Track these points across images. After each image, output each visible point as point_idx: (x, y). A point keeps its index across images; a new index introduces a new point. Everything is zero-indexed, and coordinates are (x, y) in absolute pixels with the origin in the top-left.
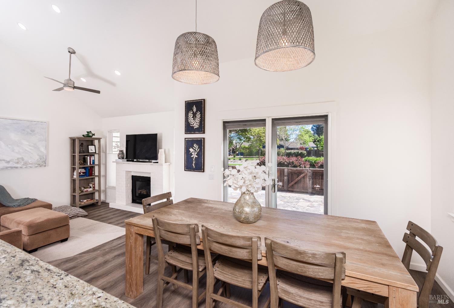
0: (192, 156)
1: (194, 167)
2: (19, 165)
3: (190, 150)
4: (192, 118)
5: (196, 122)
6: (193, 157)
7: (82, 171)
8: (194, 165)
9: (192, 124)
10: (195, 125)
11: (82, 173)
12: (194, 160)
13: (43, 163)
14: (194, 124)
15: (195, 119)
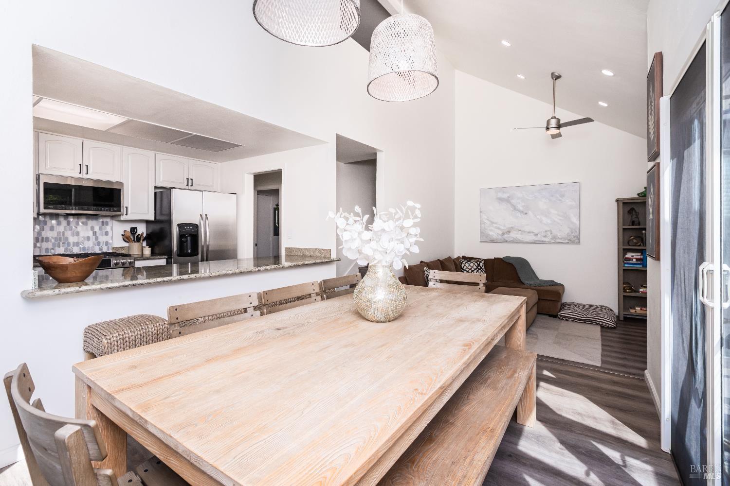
2: (546, 240)
5: (652, 124)
7: (635, 257)
9: (650, 131)
11: (634, 260)
13: (575, 238)
15: (652, 116)
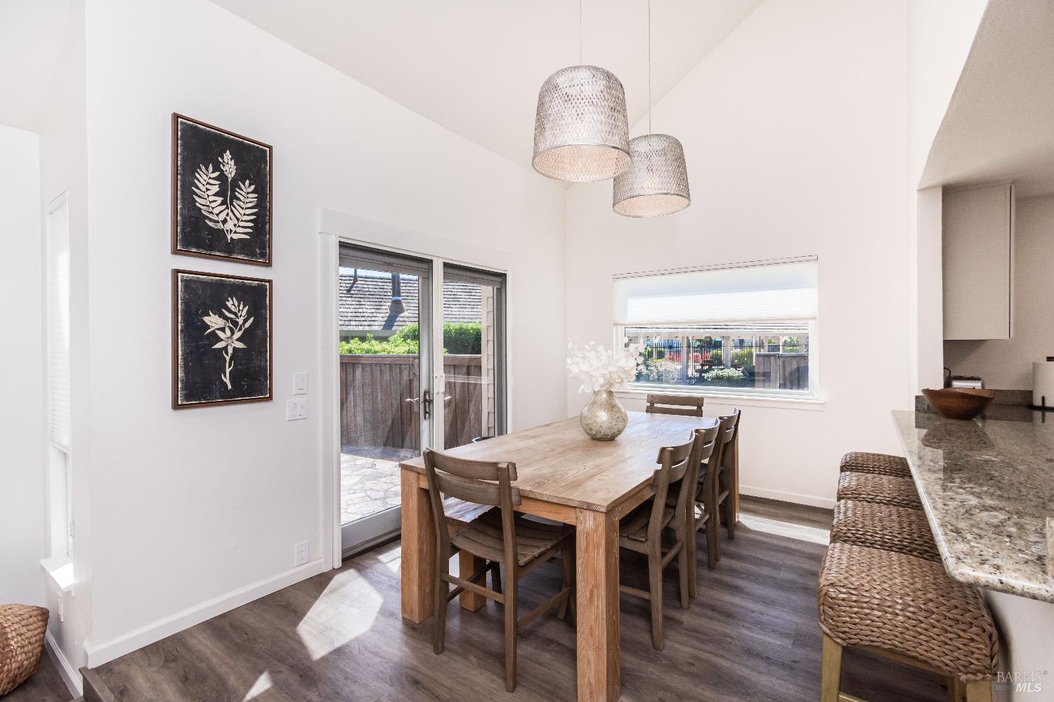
0: (219, 345)
1: (230, 387)
3: (206, 319)
4: (216, 195)
5: (238, 219)
6: (226, 349)
8: (227, 380)
9: (215, 218)
10: (230, 225)
12: (228, 358)
14: (225, 221)
15: (232, 203)
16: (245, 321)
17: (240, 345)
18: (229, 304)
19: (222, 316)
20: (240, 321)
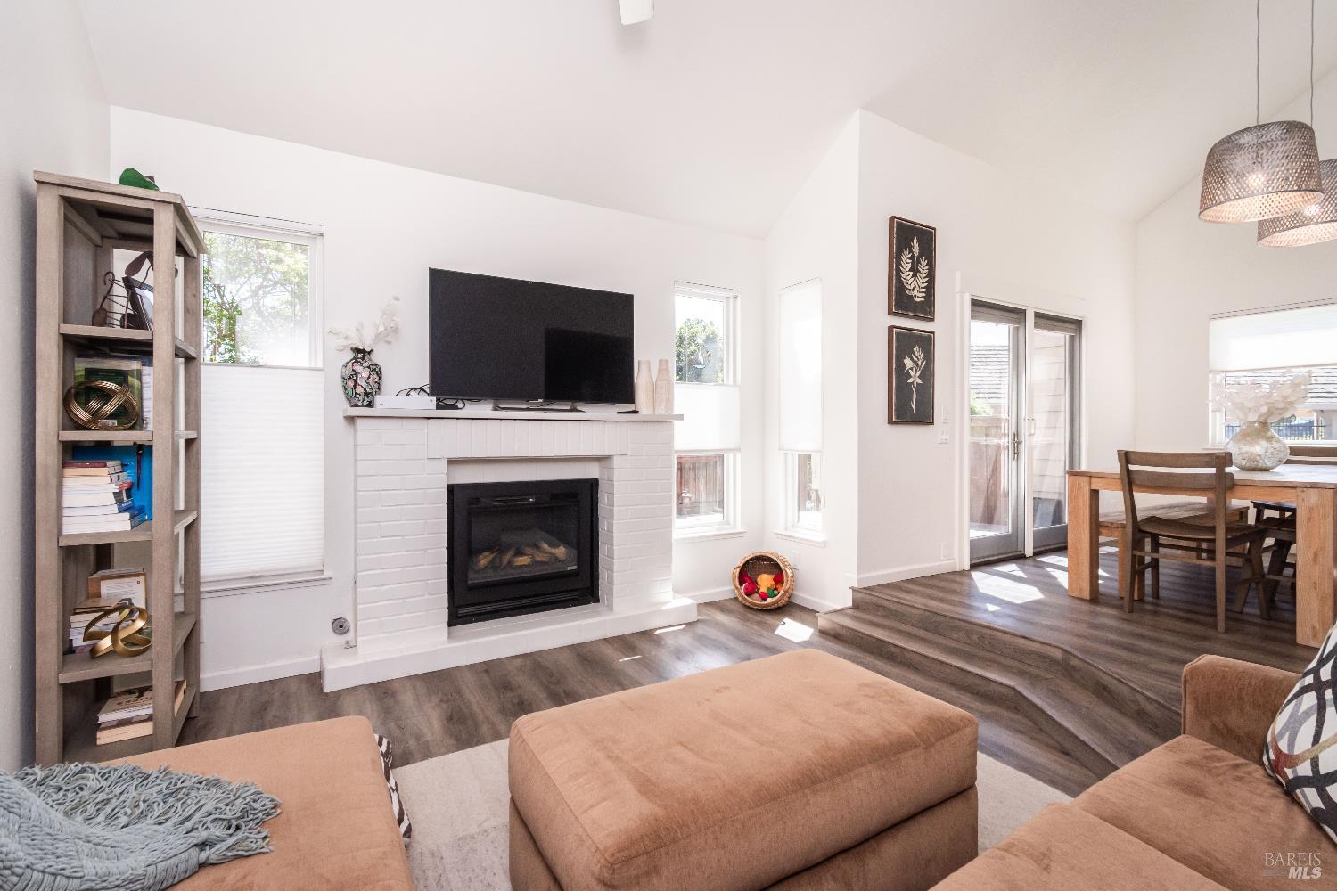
1: (915, 413)
3: (905, 361)
4: (910, 271)
5: (918, 287)
6: (913, 383)
8: (914, 408)
9: (910, 287)
10: (915, 293)
12: (914, 391)
14: (913, 289)
15: (917, 276)
16: (922, 363)
17: (920, 381)
18: (915, 350)
19: (912, 359)
20: (920, 363)
